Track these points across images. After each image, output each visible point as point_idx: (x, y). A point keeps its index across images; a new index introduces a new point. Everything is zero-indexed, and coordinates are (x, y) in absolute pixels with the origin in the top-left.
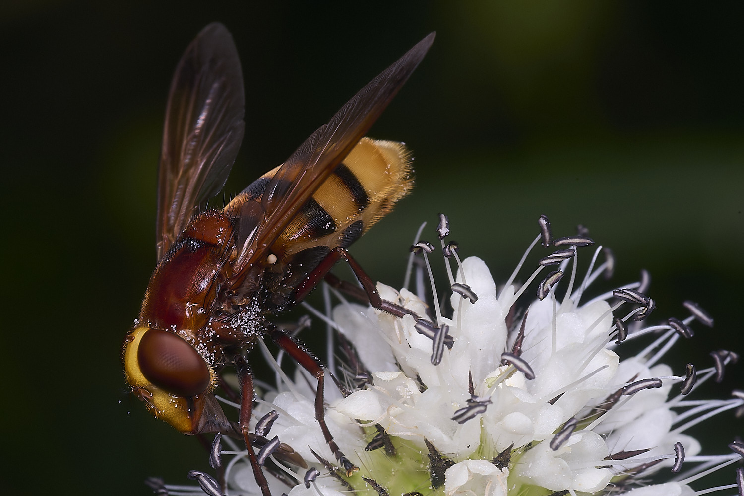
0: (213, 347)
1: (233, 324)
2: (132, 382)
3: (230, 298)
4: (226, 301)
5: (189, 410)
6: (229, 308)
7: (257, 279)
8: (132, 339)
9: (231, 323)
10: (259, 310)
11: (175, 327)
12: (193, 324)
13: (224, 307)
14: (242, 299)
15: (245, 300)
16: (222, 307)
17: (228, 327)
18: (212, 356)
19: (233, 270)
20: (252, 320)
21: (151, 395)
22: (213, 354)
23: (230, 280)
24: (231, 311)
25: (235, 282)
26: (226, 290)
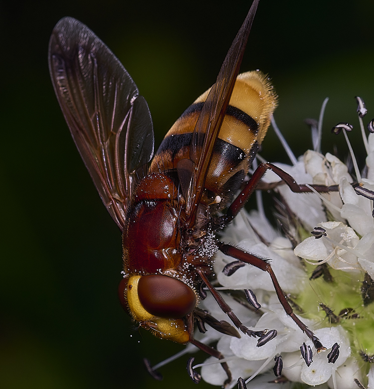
0: (189, 274)
1: (201, 253)
2: (139, 318)
3: (192, 235)
4: (190, 238)
5: (186, 326)
6: (193, 242)
7: (206, 214)
8: (130, 287)
9: (199, 253)
10: (214, 236)
11: (160, 270)
12: (172, 264)
13: (190, 243)
14: (200, 233)
15: (202, 232)
16: (188, 244)
17: (198, 257)
18: (190, 281)
19: (186, 214)
20: (211, 245)
21: (156, 325)
22: (191, 279)
23: (187, 222)
24: (195, 244)
25: (190, 222)
26: (186, 230)
